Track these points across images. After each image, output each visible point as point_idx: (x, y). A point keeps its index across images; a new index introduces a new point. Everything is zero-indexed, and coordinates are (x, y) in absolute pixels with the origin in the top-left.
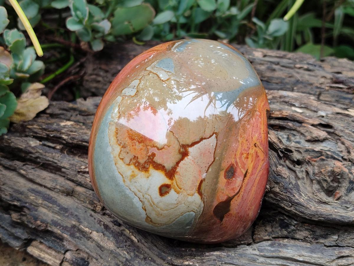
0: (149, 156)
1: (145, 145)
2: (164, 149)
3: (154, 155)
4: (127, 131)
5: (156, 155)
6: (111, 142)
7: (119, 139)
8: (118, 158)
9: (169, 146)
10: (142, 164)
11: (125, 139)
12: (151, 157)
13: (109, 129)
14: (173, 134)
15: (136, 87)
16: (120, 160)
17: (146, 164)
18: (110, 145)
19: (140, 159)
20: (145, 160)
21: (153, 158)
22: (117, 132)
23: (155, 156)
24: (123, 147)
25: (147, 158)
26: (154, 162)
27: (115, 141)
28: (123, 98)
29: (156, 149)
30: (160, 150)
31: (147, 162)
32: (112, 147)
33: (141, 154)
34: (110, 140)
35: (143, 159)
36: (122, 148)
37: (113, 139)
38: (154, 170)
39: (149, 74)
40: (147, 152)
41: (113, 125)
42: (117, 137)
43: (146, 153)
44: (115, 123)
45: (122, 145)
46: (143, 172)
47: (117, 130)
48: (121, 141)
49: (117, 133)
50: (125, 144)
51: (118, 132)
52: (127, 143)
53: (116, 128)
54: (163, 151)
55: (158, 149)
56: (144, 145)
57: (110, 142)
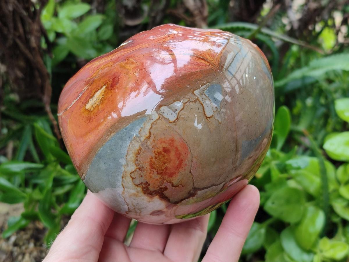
0: (161, 188)
1: (163, 178)
2: (177, 187)
3: (166, 188)
4: (151, 157)
5: (168, 190)
6: (128, 157)
7: (138, 160)
8: (128, 174)
9: (183, 186)
10: (151, 192)
11: (146, 163)
12: (162, 190)
13: (131, 142)
14: (193, 177)
15: (177, 112)
16: (130, 177)
17: (155, 193)
18: (126, 159)
19: (151, 187)
20: (155, 189)
21: (164, 191)
22: (139, 151)
23: (166, 190)
24: (139, 169)
25: (159, 189)
26: (163, 194)
27: (133, 159)
28: (160, 118)
29: (171, 185)
30: (174, 187)
31: (156, 192)
32: (127, 162)
33: (155, 184)
34: (127, 154)
35: (154, 188)
36: (137, 169)
37: (131, 155)
38: (159, 199)
39: (195, 101)
40: (161, 185)
41: (137, 141)
42: (137, 157)
43: (159, 184)
44: (140, 141)
45: (139, 166)
46: (147, 197)
47: (140, 150)
48: (139, 163)
49: (139, 153)
50: (142, 167)
51: (141, 152)
52: (145, 168)
53: (140, 147)
54: (176, 188)
55: (173, 185)
56: (161, 178)
57: (126, 156)
